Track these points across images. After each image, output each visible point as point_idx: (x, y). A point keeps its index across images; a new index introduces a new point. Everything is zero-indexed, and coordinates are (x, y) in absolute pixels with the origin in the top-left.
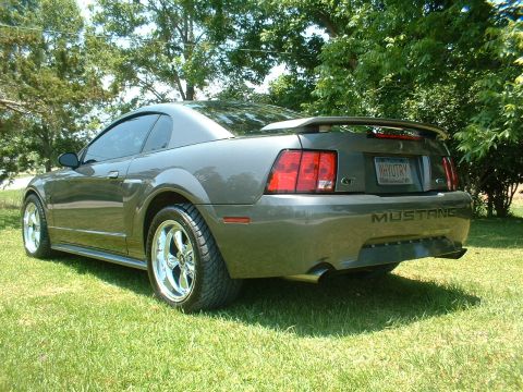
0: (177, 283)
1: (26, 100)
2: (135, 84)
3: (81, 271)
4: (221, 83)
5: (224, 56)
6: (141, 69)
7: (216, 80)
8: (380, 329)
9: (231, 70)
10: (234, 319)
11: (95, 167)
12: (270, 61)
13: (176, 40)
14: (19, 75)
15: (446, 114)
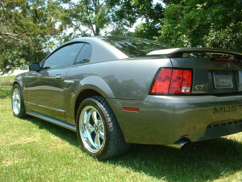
0: (94, 141)
1: (17, 34)
2: (71, 26)
3: (41, 127)
4: (112, 26)
5: (114, 13)
6: (74, 19)
7: (110, 25)
8: (217, 178)
9: (117, 20)
10: (127, 167)
11: (49, 71)
12: (136, 16)
13: (91, 5)
14: (14, 21)
15: (226, 44)
